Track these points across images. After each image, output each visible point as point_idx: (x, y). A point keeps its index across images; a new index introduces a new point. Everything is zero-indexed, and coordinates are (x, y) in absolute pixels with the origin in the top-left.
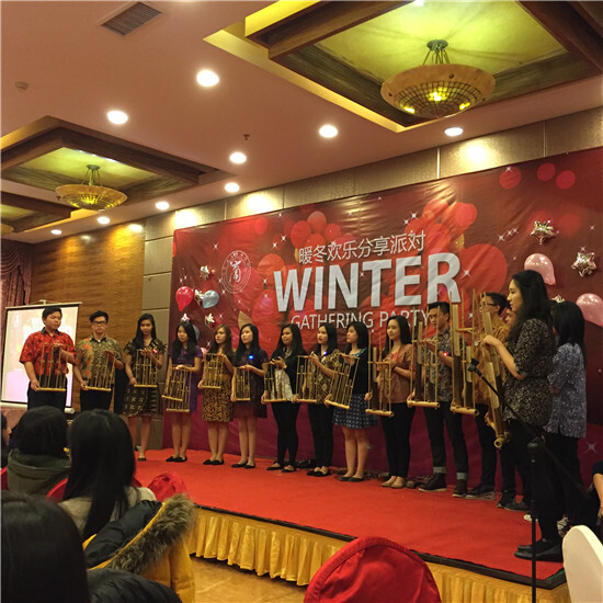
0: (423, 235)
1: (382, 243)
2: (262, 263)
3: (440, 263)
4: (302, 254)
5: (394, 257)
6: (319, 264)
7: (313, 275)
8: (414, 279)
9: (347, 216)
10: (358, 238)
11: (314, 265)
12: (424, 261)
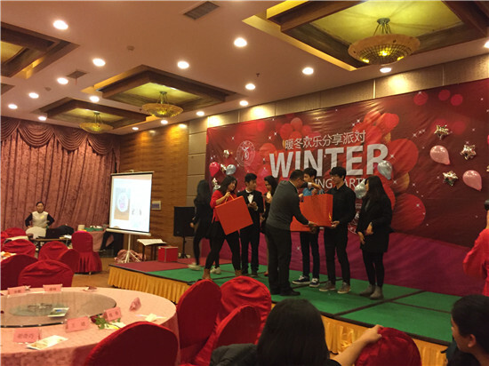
0: (364, 133)
1: (338, 138)
2: (262, 149)
3: (375, 150)
4: (287, 144)
5: (345, 146)
6: (298, 150)
7: (294, 156)
8: (359, 159)
9: (315, 121)
10: (323, 134)
11: (294, 150)
12: (365, 148)
